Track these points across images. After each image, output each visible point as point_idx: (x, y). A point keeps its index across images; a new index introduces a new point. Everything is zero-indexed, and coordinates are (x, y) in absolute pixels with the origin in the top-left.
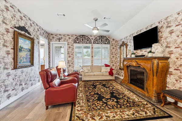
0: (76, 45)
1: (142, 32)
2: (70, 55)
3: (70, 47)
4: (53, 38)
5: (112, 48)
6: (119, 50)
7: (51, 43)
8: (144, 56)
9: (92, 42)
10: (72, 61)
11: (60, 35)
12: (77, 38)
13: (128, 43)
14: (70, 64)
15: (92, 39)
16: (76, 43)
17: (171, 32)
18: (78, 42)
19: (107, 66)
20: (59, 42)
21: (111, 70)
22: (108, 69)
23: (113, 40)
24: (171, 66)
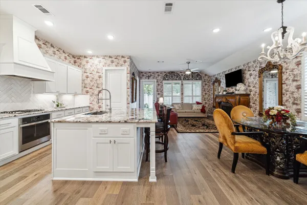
0: (164, 82)
1: (233, 71)
2: (159, 92)
3: (159, 85)
4: (143, 76)
5: (204, 85)
6: (212, 87)
7: (141, 80)
8: (233, 93)
9: (182, 78)
11: (149, 72)
12: (167, 75)
13: (221, 80)
15: (182, 75)
16: (165, 80)
17: (251, 75)
18: (167, 79)
19: (198, 103)
20: (148, 80)
21: (203, 107)
22: (200, 107)
23: (206, 75)
24: (251, 101)
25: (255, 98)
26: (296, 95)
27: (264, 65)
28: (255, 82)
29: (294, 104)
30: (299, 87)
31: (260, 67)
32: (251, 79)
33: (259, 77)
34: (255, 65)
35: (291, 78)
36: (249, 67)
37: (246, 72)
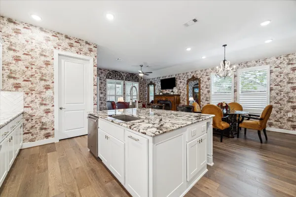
0: (108, 80)
2: (103, 91)
3: (102, 83)
5: (140, 86)
6: (147, 88)
8: (169, 94)
9: (124, 79)
10: (105, 98)
12: (110, 74)
13: (156, 83)
14: (102, 101)
15: (124, 75)
16: (109, 78)
18: (110, 77)
24: (181, 99)
25: (184, 98)
26: (207, 96)
27: (190, 77)
28: (184, 87)
29: (206, 100)
30: (209, 92)
31: (187, 78)
32: (181, 85)
33: (187, 84)
34: (184, 76)
35: (205, 86)
36: (180, 77)
37: (178, 80)
